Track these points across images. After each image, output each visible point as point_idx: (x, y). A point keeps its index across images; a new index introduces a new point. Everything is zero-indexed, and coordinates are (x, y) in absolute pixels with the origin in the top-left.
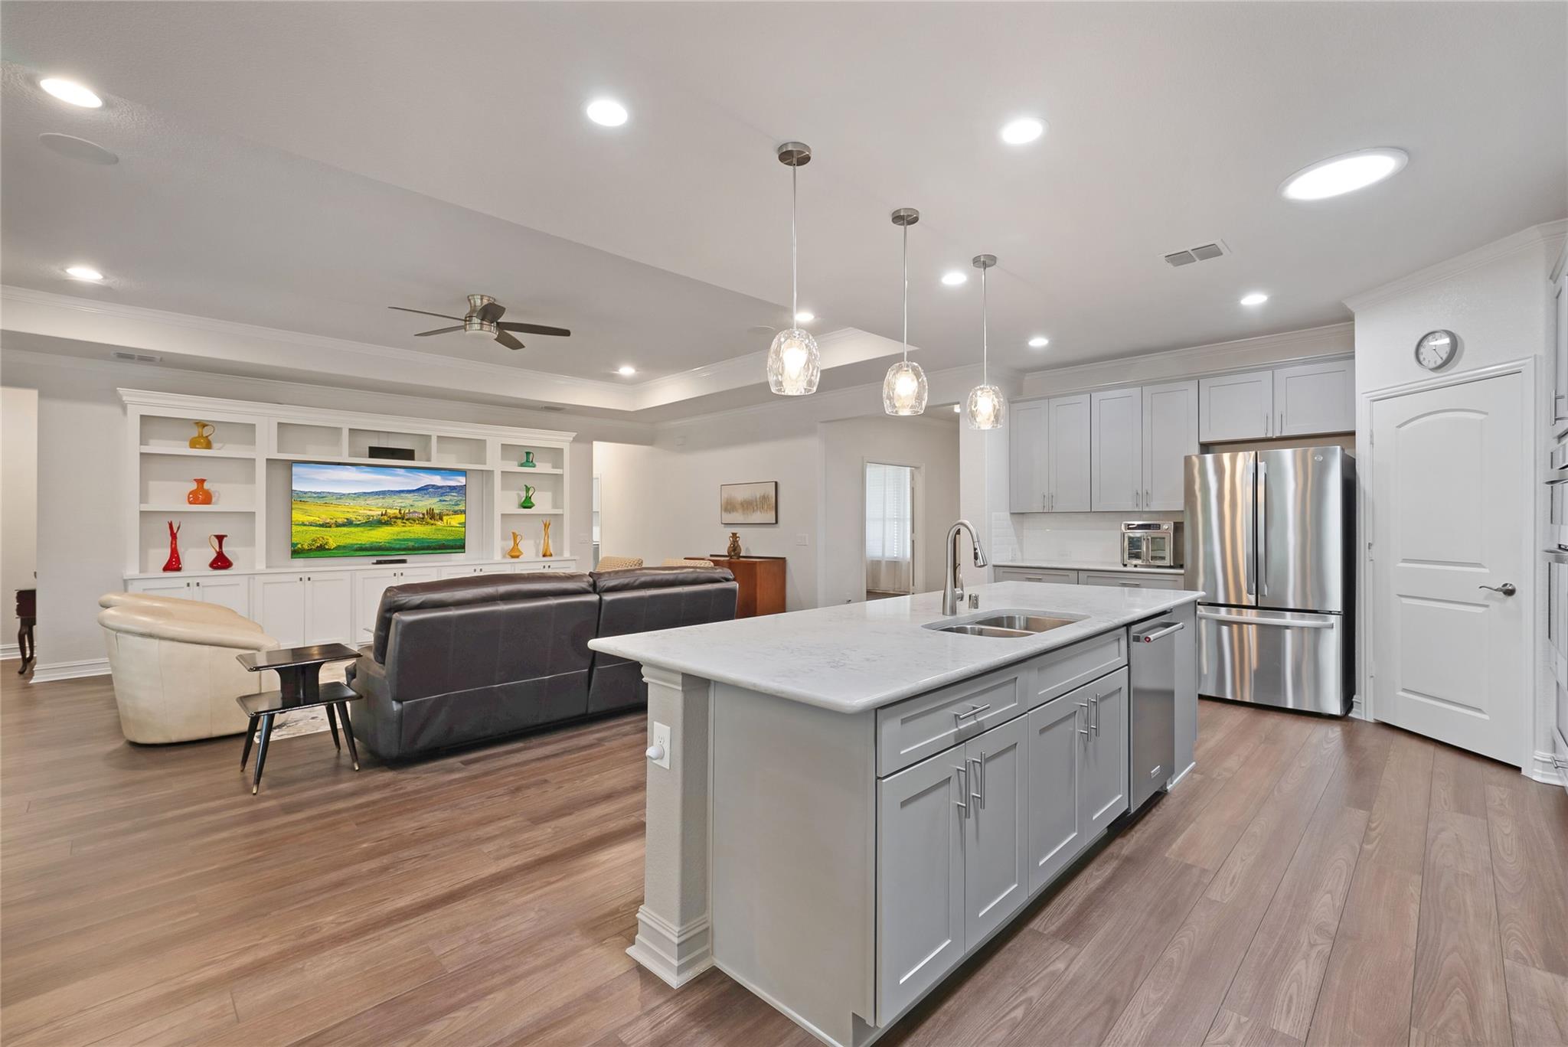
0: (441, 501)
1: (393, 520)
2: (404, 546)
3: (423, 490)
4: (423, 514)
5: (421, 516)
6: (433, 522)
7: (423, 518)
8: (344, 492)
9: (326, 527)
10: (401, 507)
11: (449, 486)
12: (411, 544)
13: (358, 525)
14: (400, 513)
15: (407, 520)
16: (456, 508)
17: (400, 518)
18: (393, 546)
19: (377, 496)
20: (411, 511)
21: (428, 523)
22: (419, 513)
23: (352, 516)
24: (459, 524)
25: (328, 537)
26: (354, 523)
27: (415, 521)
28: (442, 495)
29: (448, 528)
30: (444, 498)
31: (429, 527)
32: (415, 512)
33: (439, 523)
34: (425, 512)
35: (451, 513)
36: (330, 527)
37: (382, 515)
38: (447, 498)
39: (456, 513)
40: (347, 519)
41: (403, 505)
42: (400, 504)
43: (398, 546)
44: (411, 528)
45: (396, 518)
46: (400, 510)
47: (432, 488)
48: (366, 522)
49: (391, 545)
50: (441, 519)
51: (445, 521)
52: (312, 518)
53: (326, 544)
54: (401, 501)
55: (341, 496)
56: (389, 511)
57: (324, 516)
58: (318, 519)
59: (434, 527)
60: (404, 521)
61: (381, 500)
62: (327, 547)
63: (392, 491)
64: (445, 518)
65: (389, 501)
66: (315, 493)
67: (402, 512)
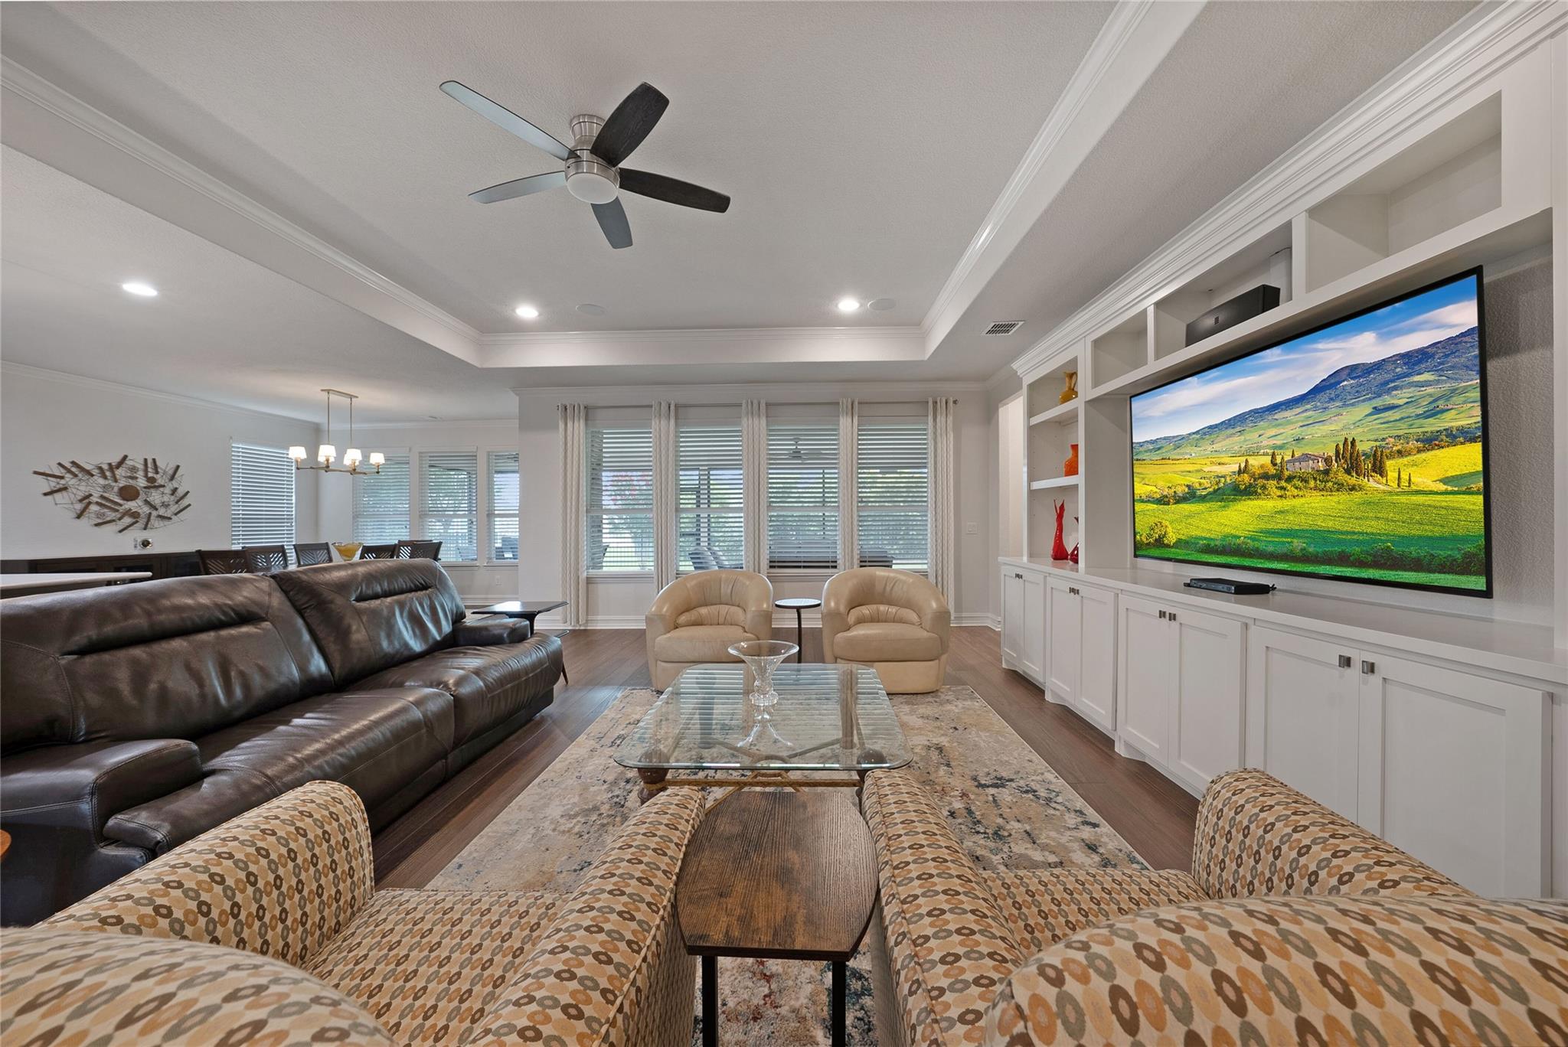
0: (1377, 410)
1: (1261, 482)
2: (1280, 549)
3: (1326, 390)
4: (1328, 460)
5: (1321, 466)
6: (1352, 480)
7: (1326, 472)
8: (1185, 432)
9: (1164, 504)
10: (1276, 447)
11: (1402, 356)
12: (1298, 544)
13: (1203, 499)
14: (1275, 465)
15: (1289, 479)
16: (1433, 425)
17: (1273, 477)
18: (1261, 546)
19: (1230, 431)
20: (1297, 455)
21: (1340, 487)
22: (1315, 458)
23: (1194, 480)
24: (1445, 481)
25: (1167, 523)
26: (1198, 493)
27: (1306, 482)
28: (1384, 388)
29: (1403, 499)
30: (1388, 400)
31: (1343, 497)
32: (1306, 457)
33: (1373, 484)
34: (1332, 453)
35: (1413, 444)
36: (1168, 503)
37: (1240, 472)
38: (1400, 397)
39: (1431, 442)
40: (1188, 486)
41: (1278, 442)
42: (1271, 442)
43: (1271, 549)
44: (1297, 502)
45: (1266, 476)
46: (1273, 456)
47: (1350, 376)
48: (1215, 491)
49: (1257, 544)
50: (1379, 469)
51: (1392, 475)
52: (1149, 488)
53: (1164, 536)
54: (1273, 431)
55: (1179, 442)
56: (1252, 461)
57: (1161, 483)
58: (1154, 489)
59: (1357, 496)
60: (1283, 483)
61: (1236, 439)
62: (1166, 542)
63: (1255, 411)
64: (1390, 464)
65: (1252, 436)
66: (1152, 442)
67: (1278, 461)
